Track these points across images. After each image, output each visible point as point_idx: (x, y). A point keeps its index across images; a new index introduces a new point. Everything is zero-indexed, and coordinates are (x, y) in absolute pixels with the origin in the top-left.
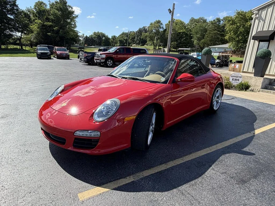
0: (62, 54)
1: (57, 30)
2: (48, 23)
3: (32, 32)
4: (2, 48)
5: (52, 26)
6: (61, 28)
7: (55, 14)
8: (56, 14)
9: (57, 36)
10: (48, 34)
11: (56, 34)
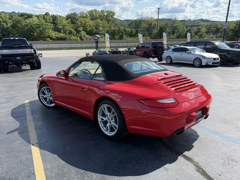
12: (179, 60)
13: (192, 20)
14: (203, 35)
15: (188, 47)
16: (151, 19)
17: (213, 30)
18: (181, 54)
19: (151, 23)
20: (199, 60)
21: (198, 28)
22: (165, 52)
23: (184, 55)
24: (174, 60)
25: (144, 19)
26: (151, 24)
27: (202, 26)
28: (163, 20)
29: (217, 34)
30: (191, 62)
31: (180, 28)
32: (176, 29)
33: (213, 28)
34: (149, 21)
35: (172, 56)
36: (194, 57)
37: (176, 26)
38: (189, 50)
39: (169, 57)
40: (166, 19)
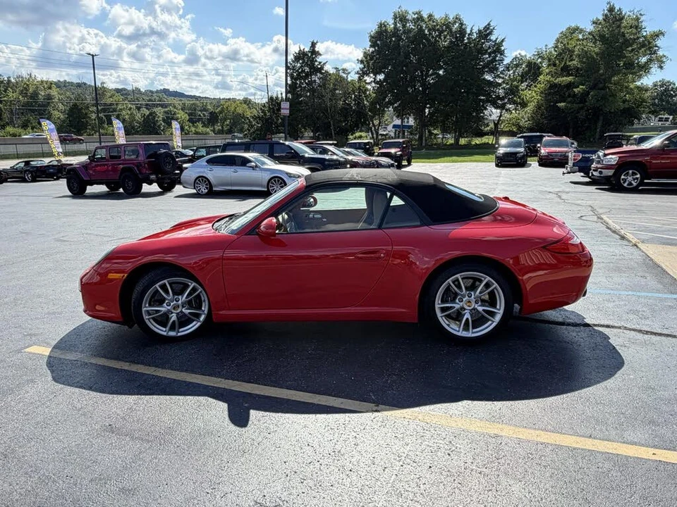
0: (551, 155)
1: (582, 94)
2: (565, 78)
3: (524, 105)
4: (460, 143)
5: (574, 83)
6: (594, 87)
7: (585, 55)
8: (586, 52)
9: (582, 108)
10: (559, 105)
11: (580, 102)
12: (232, 185)
13: (143, 90)
14: (186, 127)
15: (247, 155)
16: (29, 80)
17: (200, 115)
18: (233, 170)
19: (34, 91)
20: (278, 181)
21: (166, 109)
22: (186, 168)
23: (241, 174)
24: (216, 186)
25: (6, 79)
26: (35, 95)
27: (175, 107)
28: (65, 86)
29: (213, 125)
30: (262, 186)
31: (121, 109)
32: (112, 112)
33: (200, 113)
34: (28, 85)
35: (210, 176)
36: (267, 176)
37: (111, 104)
38: (250, 161)
39: (201, 179)
40: (71, 84)
